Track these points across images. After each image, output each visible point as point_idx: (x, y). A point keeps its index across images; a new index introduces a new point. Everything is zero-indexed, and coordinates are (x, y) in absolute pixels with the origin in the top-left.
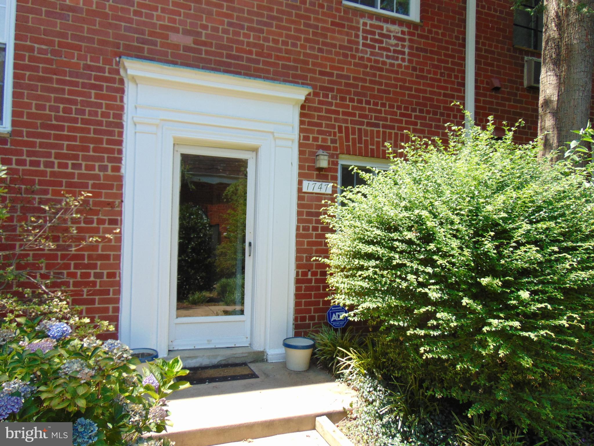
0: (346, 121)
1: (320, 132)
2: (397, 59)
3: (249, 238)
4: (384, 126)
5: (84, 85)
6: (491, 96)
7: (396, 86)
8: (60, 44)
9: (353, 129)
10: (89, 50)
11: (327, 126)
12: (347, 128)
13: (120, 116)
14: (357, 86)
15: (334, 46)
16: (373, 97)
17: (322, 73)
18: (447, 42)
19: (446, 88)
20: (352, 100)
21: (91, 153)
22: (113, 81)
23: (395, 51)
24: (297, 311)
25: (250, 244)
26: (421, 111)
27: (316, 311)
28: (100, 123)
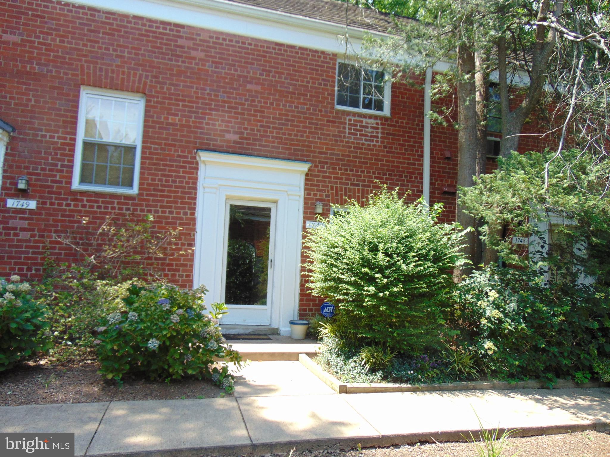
0: (336, 183)
1: (318, 190)
2: (373, 141)
3: (270, 257)
4: (363, 186)
5: (177, 166)
6: (444, 163)
7: (372, 159)
8: (165, 144)
9: (341, 188)
10: (180, 146)
11: (323, 186)
12: (337, 187)
13: (195, 183)
14: (344, 160)
15: (329, 135)
16: (355, 166)
17: (320, 153)
18: (410, 128)
19: (409, 159)
20: (340, 169)
21: (179, 205)
22: (192, 163)
23: (371, 136)
24: (301, 305)
25: (271, 261)
26: (390, 175)
27: (313, 305)
28: (184, 188)
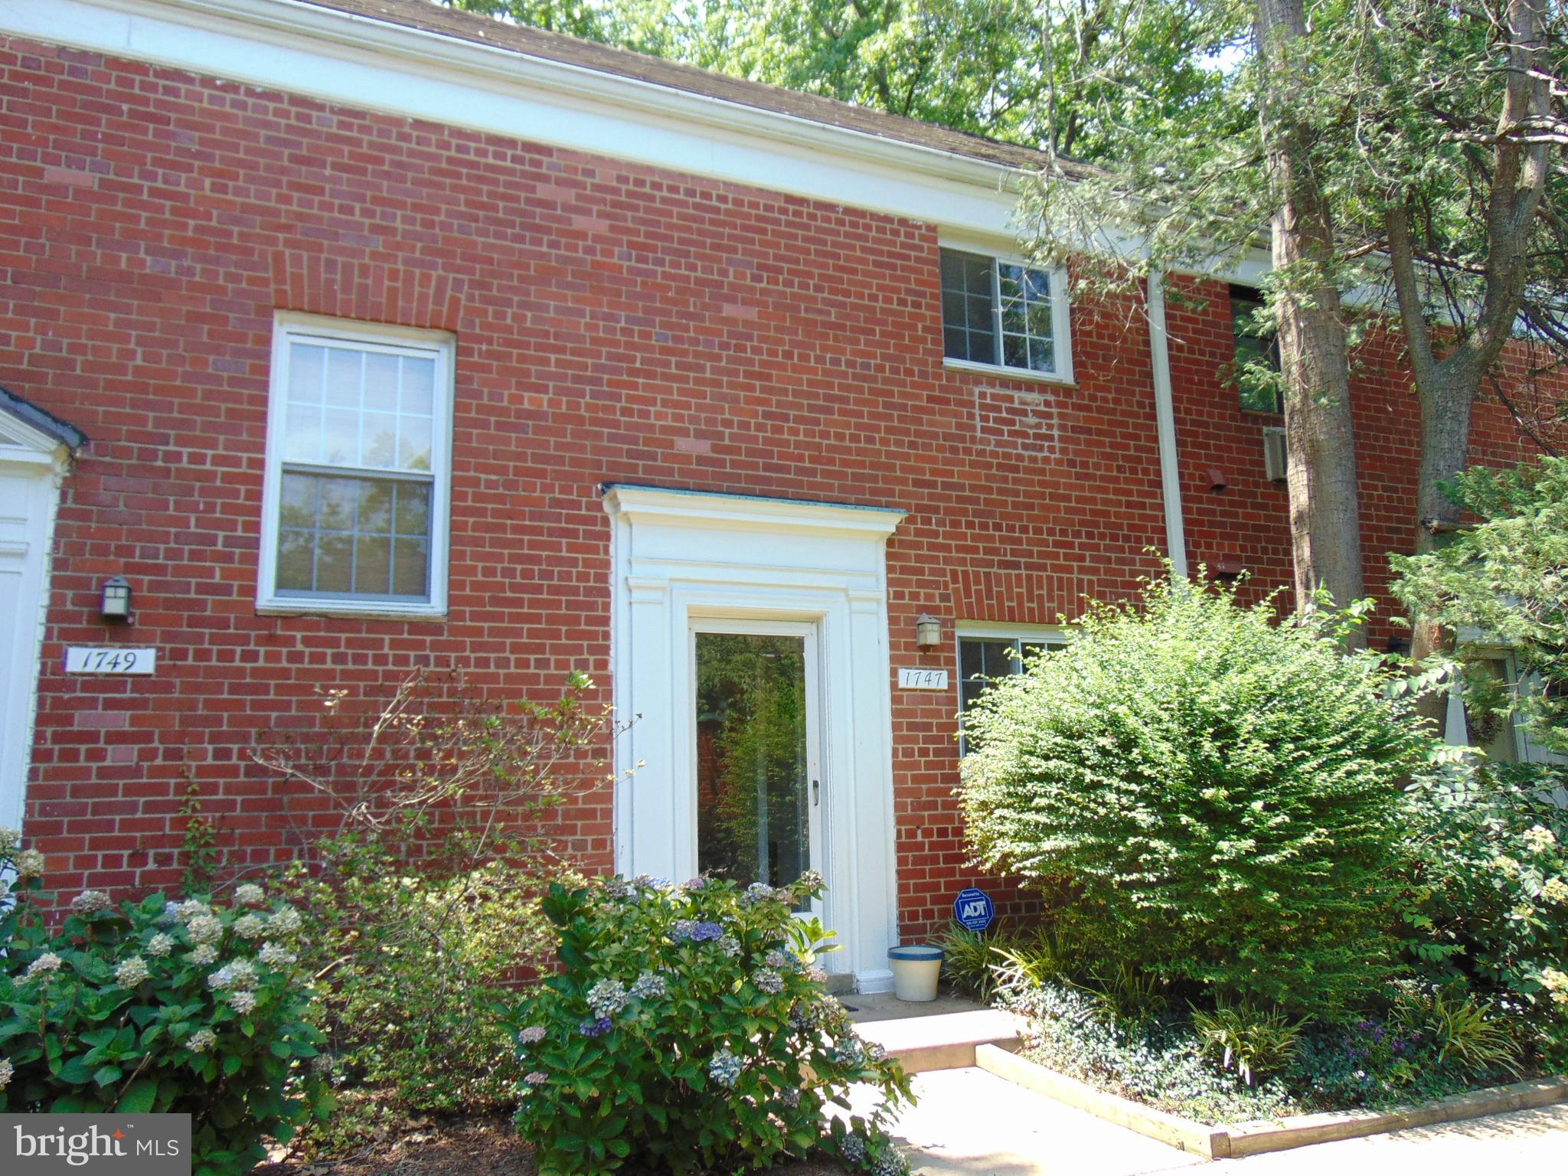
0: (963, 562)
1: (921, 584)
2: (1041, 449)
3: (813, 774)
4: (1028, 567)
5: (551, 532)
6: (1210, 501)
7: (1042, 496)
8: (518, 471)
9: (977, 574)
10: (559, 475)
11: (932, 572)
12: (965, 574)
13: (604, 578)
14: (976, 501)
15: (935, 436)
16: (1005, 516)
17: (917, 483)
18: (1124, 413)
19: (1129, 493)
20: (970, 525)
21: (564, 641)
22: (592, 521)
23: (1037, 436)
24: (902, 902)
25: (816, 784)
26: (1090, 535)
27: (935, 900)
28: (575, 591)
